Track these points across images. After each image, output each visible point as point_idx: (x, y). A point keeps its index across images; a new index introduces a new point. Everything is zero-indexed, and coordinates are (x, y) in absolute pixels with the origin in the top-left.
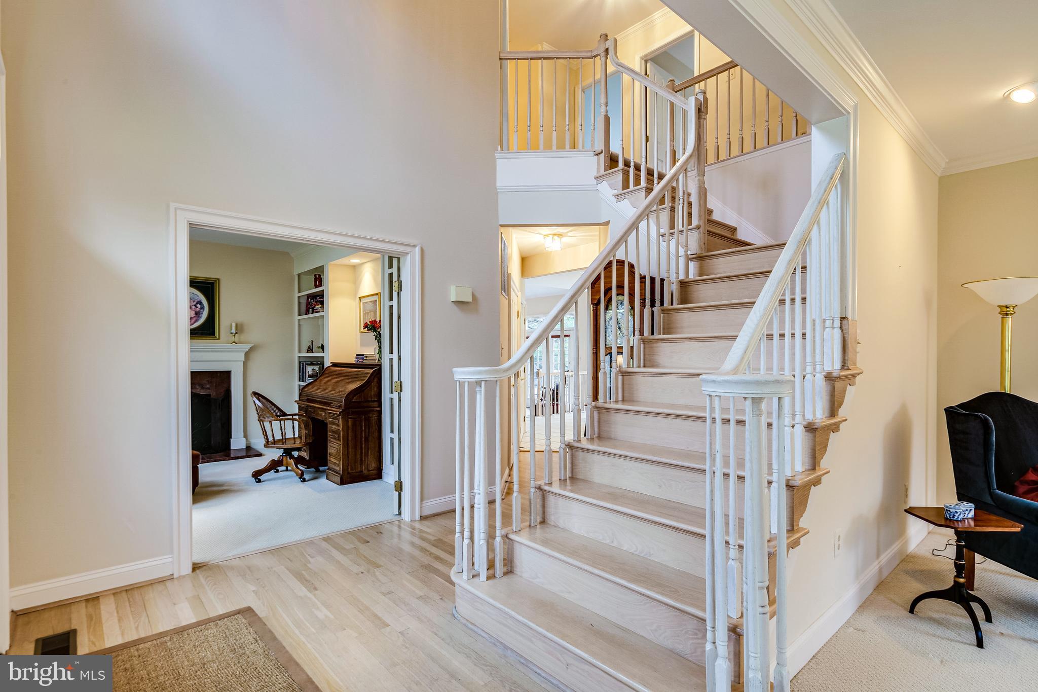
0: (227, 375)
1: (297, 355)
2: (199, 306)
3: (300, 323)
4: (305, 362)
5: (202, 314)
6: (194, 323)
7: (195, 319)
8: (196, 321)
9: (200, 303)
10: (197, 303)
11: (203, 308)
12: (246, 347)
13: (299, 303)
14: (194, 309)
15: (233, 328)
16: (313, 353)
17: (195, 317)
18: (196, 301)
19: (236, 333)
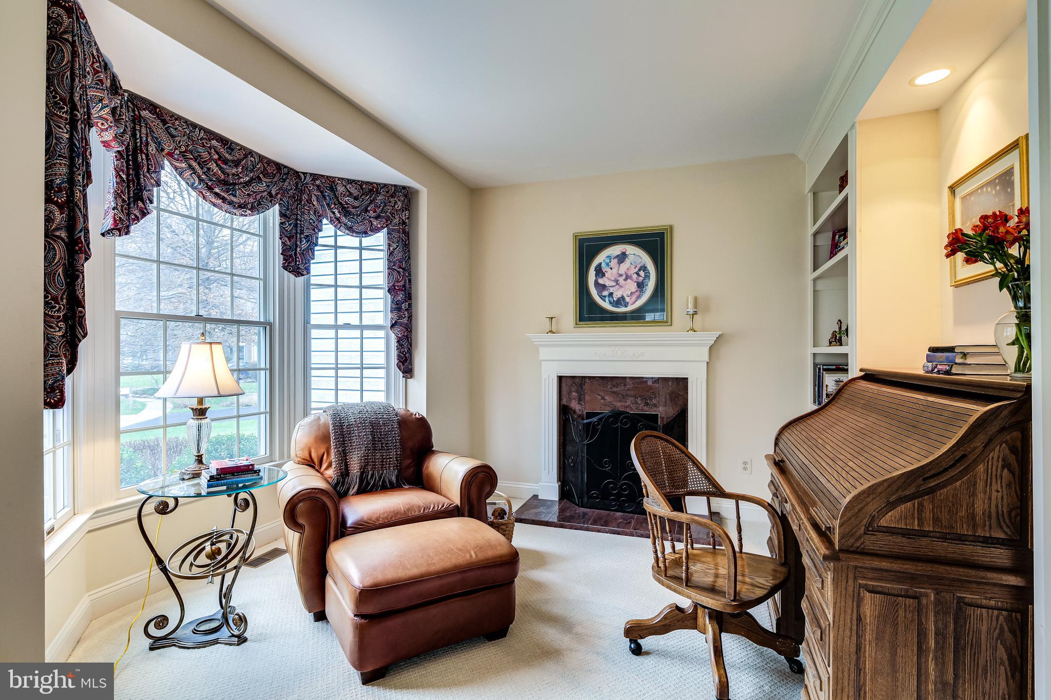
0: (681, 384)
1: (811, 350)
2: (642, 273)
3: (819, 288)
4: (823, 365)
5: (647, 285)
6: (636, 301)
7: (638, 294)
8: (639, 297)
9: (644, 268)
10: (640, 270)
11: (647, 276)
12: (711, 338)
13: (815, 247)
14: (635, 280)
15: (691, 306)
16: (841, 345)
17: (637, 291)
18: (639, 266)
19: (695, 313)
